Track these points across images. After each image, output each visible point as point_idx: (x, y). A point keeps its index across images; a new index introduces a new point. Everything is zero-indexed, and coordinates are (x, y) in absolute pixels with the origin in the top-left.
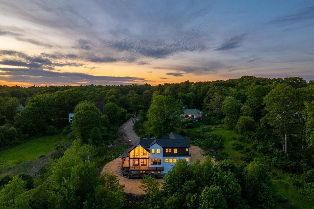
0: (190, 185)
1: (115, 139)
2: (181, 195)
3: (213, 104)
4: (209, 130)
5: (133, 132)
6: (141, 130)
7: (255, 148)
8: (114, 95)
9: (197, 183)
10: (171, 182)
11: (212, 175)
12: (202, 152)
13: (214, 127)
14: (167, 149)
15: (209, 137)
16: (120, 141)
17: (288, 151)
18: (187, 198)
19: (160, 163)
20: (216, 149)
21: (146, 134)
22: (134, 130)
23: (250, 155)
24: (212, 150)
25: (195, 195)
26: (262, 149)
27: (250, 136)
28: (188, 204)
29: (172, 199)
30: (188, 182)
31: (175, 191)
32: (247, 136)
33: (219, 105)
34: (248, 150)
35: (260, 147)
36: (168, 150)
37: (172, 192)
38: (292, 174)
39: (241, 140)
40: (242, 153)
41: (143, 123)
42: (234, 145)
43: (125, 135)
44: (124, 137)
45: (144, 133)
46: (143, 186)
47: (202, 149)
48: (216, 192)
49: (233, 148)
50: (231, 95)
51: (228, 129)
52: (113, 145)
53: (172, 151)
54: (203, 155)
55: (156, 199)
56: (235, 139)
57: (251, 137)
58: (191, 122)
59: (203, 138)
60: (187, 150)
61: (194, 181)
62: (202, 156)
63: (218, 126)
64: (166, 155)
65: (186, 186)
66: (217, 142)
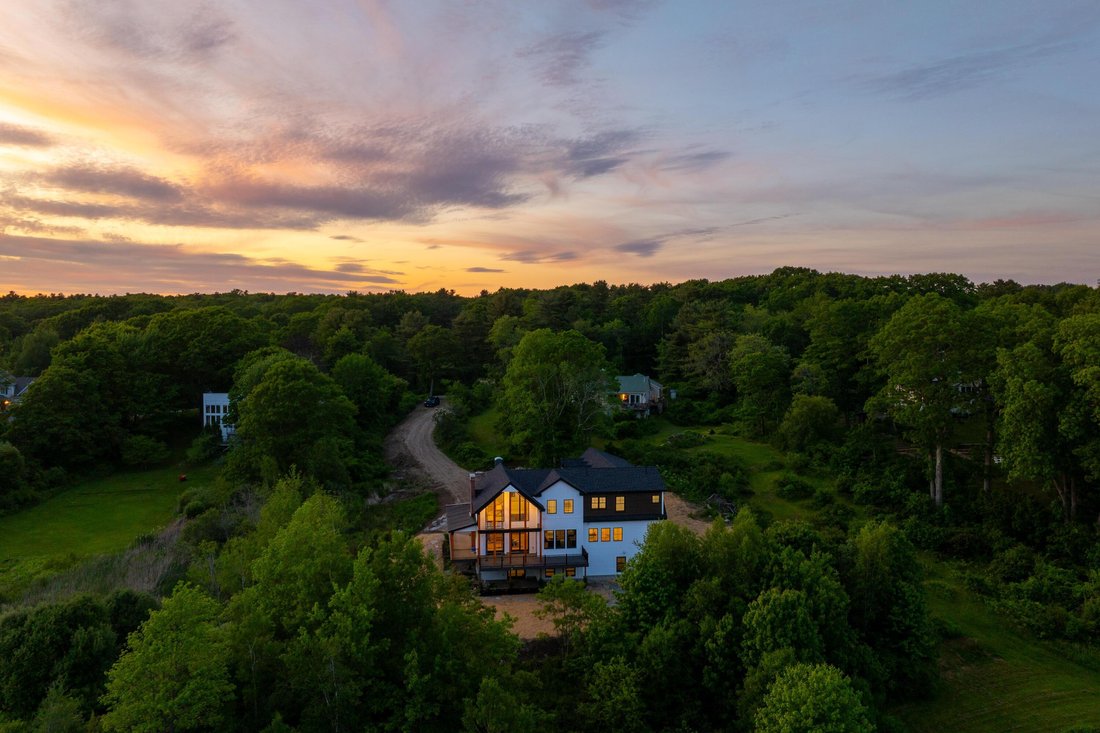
0: (705, 593)
1: (384, 476)
2: (682, 621)
3: (697, 357)
4: (695, 442)
5: (438, 452)
6: (468, 446)
7: (845, 490)
8: (350, 328)
9: (726, 585)
10: (645, 589)
11: (762, 564)
12: (687, 509)
13: (705, 433)
14: (594, 500)
15: (703, 463)
16: (402, 484)
17: (945, 497)
18: (703, 627)
19: (573, 544)
20: (729, 499)
21: (486, 460)
22: (439, 447)
23: (835, 513)
24: (719, 501)
25: (728, 619)
26: (868, 493)
27: (826, 458)
28: (709, 644)
29: (659, 634)
30: (700, 583)
31: (661, 614)
32: (818, 456)
33: (719, 361)
34: (826, 500)
35: (860, 488)
36: (599, 503)
37: (655, 616)
38: (963, 563)
39: (801, 469)
40: (809, 508)
41: (466, 422)
42: (782, 484)
43: (416, 465)
44: (414, 471)
45: (481, 455)
46: (549, 609)
47: (686, 499)
48: (793, 605)
49: (781, 495)
50: (755, 330)
51: (754, 438)
52: (382, 496)
53: (611, 503)
54: (690, 516)
55: (607, 640)
56: (780, 467)
57: (831, 461)
58: (631, 417)
59: (682, 466)
60: (655, 499)
61: (716, 581)
62: (690, 520)
63: (718, 430)
64: (591, 516)
65: (695, 594)
66: (730, 475)
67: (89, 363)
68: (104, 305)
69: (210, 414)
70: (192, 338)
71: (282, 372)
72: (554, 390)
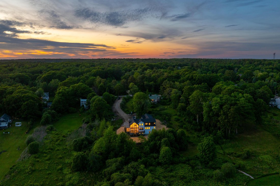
0: (158, 138)
1: (113, 115)
2: (155, 141)
3: (166, 92)
4: (164, 109)
5: (121, 110)
6: (126, 109)
7: (185, 120)
8: (103, 83)
9: (160, 137)
10: (151, 138)
11: (165, 135)
12: (160, 123)
13: (166, 107)
14: (146, 123)
15: (164, 114)
16: (116, 117)
17: (199, 121)
18: (157, 142)
19: (143, 129)
20: (167, 121)
21: (129, 112)
22: (121, 109)
23: (182, 124)
24: (165, 122)
25: (160, 141)
26: (188, 121)
27: (183, 114)
28: (157, 144)
29: (152, 143)
30: (157, 137)
31: (153, 140)
32: (182, 113)
33: (169, 94)
34: (182, 122)
35: (187, 120)
36: (146, 124)
37: (152, 141)
38: (198, 132)
39: (180, 116)
40: (179, 123)
41: (125, 104)
42: (175, 119)
43: (118, 113)
44: (118, 114)
45: (129, 111)
46: (140, 139)
47: (161, 121)
48: (166, 140)
49: (175, 120)
50: (176, 88)
51: (174, 109)
52: (113, 119)
53: (148, 124)
54: (161, 124)
55: (146, 143)
56: (176, 115)
57: (184, 114)
58: (154, 104)
59: (161, 115)
60: (154, 123)
61: (159, 137)
62: (161, 125)
63: (169, 106)
64: (145, 126)
65: (156, 138)
66: (168, 117)
67: (63, 95)
68: (51, 74)
69: (82, 103)
70: (78, 90)
71: (98, 100)
72: (140, 103)
